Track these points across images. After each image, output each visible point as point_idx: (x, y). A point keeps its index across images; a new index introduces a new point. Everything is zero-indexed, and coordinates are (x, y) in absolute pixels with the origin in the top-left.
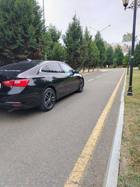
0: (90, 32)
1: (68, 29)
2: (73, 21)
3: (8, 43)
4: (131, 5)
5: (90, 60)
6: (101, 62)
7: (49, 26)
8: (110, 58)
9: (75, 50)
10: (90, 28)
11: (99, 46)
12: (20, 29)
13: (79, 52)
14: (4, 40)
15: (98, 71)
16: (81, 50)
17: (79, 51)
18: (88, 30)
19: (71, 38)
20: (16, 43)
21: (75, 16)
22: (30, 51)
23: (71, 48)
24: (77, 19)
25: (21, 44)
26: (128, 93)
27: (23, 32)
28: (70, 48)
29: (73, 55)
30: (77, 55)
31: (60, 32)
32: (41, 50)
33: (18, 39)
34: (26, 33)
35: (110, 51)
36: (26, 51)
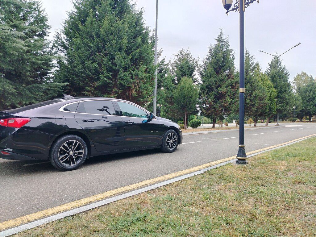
0: (253, 58)
1: (208, 56)
2: (216, 43)
3: (91, 79)
4: (236, 4)
5: (253, 105)
6: (282, 108)
7: (179, 54)
8: (311, 102)
9: (217, 88)
10: (261, 51)
11: (276, 81)
12: (106, 59)
13: (223, 91)
14: (84, 74)
15: (278, 125)
16: (227, 87)
17: (223, 89)
18: (249, 56)
19: (210, 70)
20: (99, 78)
21: (221, 35)
22: (121, 89)
23: (210, 85)
24: (224, 40)
25: (106, 79)
26: (239, 159)
27: (109, 63)
28: (208, 85)
29: (213, 97)
30: (220, 96)
31: (195, 61)
32: (135, 86)
33: (102, 73)
34: (115, 64)
35: (311, 90)
36: (115, 89)
